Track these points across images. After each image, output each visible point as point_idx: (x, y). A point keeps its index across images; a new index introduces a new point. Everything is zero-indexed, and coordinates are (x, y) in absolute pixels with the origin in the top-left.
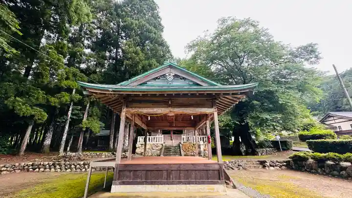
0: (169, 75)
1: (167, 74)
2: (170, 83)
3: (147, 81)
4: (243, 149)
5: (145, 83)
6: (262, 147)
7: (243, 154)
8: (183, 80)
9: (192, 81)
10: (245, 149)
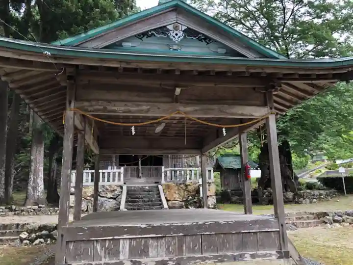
0: (176, 28)
1: (170, 27)
2: (175, 47)
3: (123, 41)
5: (118, 45)
8: (204, 43)
9: (225, 47)
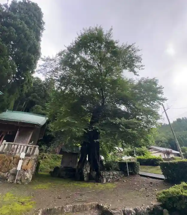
4: (87, 170)
6: (108, 170)
7: (85, 179)
10: (89, 172)
